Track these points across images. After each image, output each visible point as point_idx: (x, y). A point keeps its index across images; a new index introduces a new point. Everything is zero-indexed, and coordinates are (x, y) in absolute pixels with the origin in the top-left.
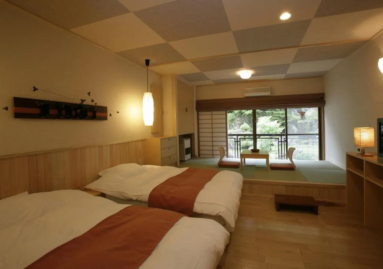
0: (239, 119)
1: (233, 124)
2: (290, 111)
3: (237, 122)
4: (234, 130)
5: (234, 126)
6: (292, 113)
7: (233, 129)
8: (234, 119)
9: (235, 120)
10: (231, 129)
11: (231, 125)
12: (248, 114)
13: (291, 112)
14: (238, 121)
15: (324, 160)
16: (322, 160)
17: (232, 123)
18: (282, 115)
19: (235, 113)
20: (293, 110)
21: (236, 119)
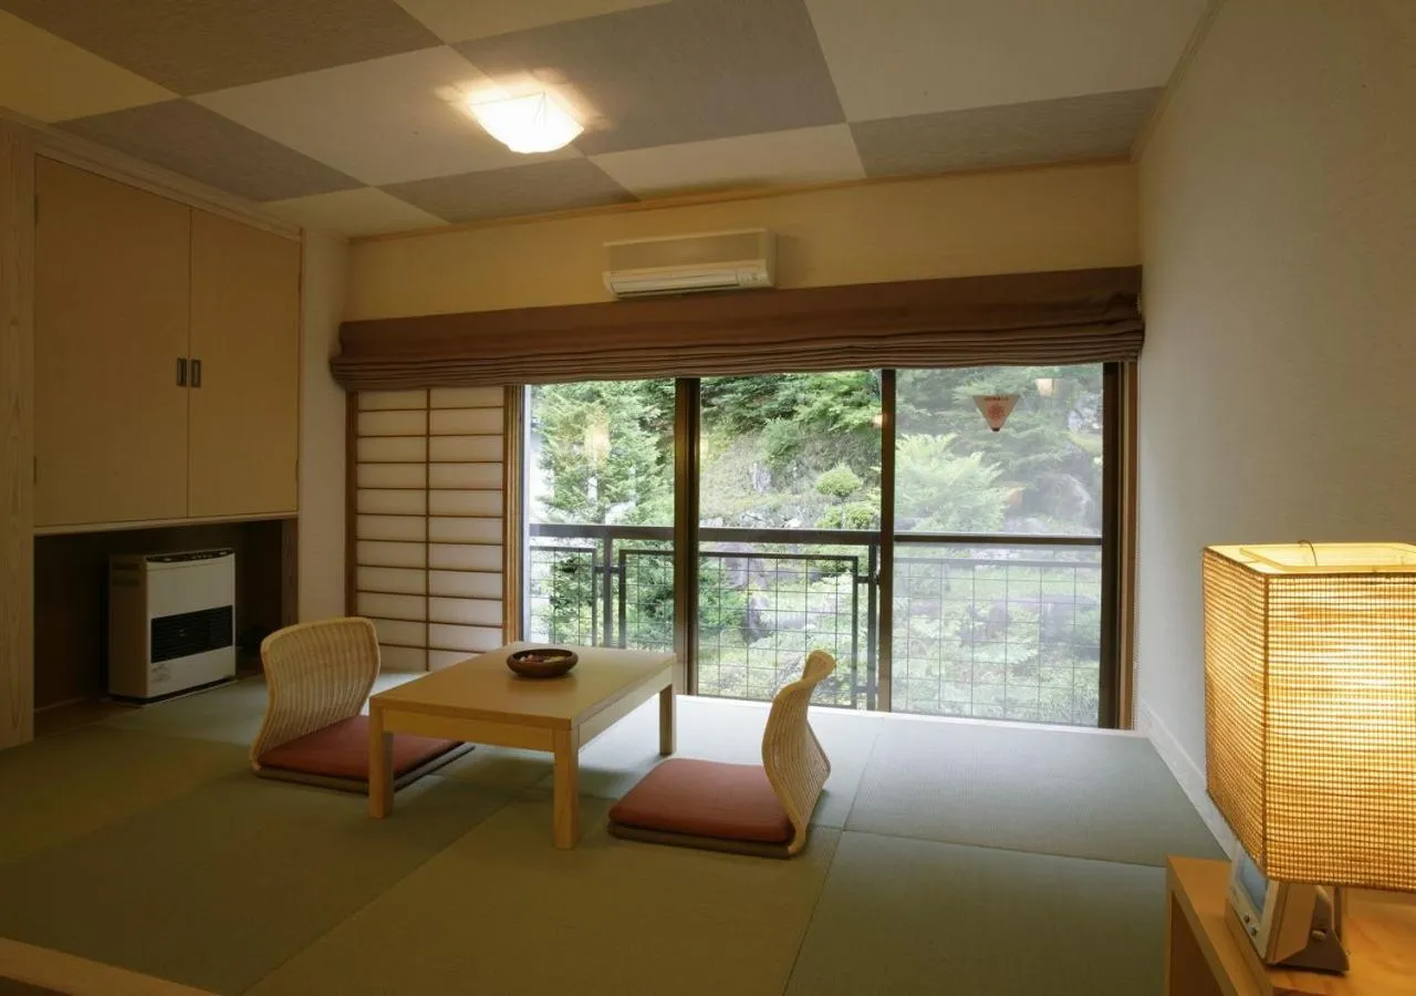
0: (819, 445)
1: (792, 467)
2: (1059, 412)
3: (813, 459)
4: (796, 492)
5: (795, 475)
6: (1071, 421)
7: (788, 491)
8: (796, 445)
9: (802, 448)
10: (780, 489)
11: (780, 473)
12: (856, 422)
13: (1066, 419)
14: (817, 454)
15: (1129, 725)
16: (1118, 728)
17: (788, 461)
18: (1018, 430)
19: (800, 417)
20: (1076, 411)
21: (809, 445)
